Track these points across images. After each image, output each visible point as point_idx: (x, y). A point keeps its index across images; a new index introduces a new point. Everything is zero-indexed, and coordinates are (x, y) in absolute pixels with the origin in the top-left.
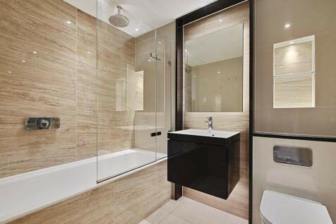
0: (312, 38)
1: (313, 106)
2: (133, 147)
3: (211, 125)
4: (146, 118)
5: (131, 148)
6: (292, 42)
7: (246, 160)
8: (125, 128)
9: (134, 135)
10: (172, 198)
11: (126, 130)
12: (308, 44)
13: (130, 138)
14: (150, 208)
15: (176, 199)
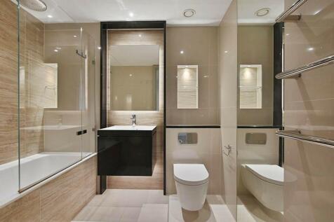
0: (197, 66)
1: (197, 108)
2: (41, 150)
3: (135, 122)
4: (61, 116)
5: (39, 153)
6: (187, 66)
7: (161, 146)
8: (31, 128)
9: (42, 136)
10: (97, 194)
11: (33, 132)
12: (194, 69)
13: (38, 141)
14: (77, 207)
15: (101, 193)
